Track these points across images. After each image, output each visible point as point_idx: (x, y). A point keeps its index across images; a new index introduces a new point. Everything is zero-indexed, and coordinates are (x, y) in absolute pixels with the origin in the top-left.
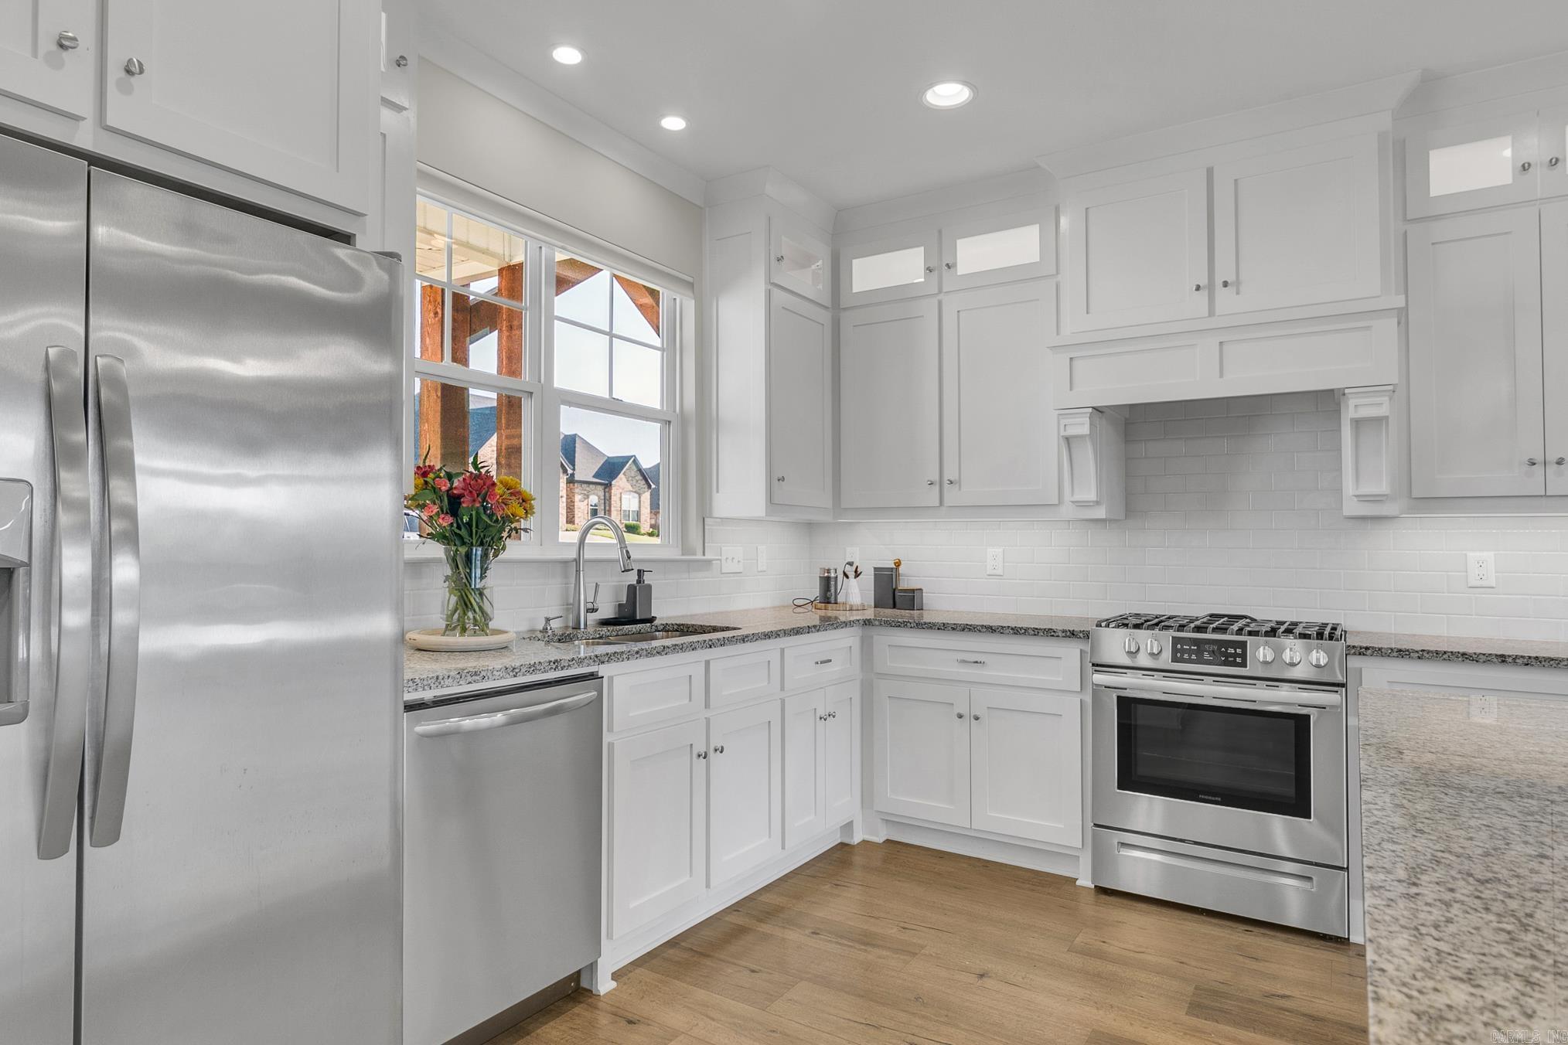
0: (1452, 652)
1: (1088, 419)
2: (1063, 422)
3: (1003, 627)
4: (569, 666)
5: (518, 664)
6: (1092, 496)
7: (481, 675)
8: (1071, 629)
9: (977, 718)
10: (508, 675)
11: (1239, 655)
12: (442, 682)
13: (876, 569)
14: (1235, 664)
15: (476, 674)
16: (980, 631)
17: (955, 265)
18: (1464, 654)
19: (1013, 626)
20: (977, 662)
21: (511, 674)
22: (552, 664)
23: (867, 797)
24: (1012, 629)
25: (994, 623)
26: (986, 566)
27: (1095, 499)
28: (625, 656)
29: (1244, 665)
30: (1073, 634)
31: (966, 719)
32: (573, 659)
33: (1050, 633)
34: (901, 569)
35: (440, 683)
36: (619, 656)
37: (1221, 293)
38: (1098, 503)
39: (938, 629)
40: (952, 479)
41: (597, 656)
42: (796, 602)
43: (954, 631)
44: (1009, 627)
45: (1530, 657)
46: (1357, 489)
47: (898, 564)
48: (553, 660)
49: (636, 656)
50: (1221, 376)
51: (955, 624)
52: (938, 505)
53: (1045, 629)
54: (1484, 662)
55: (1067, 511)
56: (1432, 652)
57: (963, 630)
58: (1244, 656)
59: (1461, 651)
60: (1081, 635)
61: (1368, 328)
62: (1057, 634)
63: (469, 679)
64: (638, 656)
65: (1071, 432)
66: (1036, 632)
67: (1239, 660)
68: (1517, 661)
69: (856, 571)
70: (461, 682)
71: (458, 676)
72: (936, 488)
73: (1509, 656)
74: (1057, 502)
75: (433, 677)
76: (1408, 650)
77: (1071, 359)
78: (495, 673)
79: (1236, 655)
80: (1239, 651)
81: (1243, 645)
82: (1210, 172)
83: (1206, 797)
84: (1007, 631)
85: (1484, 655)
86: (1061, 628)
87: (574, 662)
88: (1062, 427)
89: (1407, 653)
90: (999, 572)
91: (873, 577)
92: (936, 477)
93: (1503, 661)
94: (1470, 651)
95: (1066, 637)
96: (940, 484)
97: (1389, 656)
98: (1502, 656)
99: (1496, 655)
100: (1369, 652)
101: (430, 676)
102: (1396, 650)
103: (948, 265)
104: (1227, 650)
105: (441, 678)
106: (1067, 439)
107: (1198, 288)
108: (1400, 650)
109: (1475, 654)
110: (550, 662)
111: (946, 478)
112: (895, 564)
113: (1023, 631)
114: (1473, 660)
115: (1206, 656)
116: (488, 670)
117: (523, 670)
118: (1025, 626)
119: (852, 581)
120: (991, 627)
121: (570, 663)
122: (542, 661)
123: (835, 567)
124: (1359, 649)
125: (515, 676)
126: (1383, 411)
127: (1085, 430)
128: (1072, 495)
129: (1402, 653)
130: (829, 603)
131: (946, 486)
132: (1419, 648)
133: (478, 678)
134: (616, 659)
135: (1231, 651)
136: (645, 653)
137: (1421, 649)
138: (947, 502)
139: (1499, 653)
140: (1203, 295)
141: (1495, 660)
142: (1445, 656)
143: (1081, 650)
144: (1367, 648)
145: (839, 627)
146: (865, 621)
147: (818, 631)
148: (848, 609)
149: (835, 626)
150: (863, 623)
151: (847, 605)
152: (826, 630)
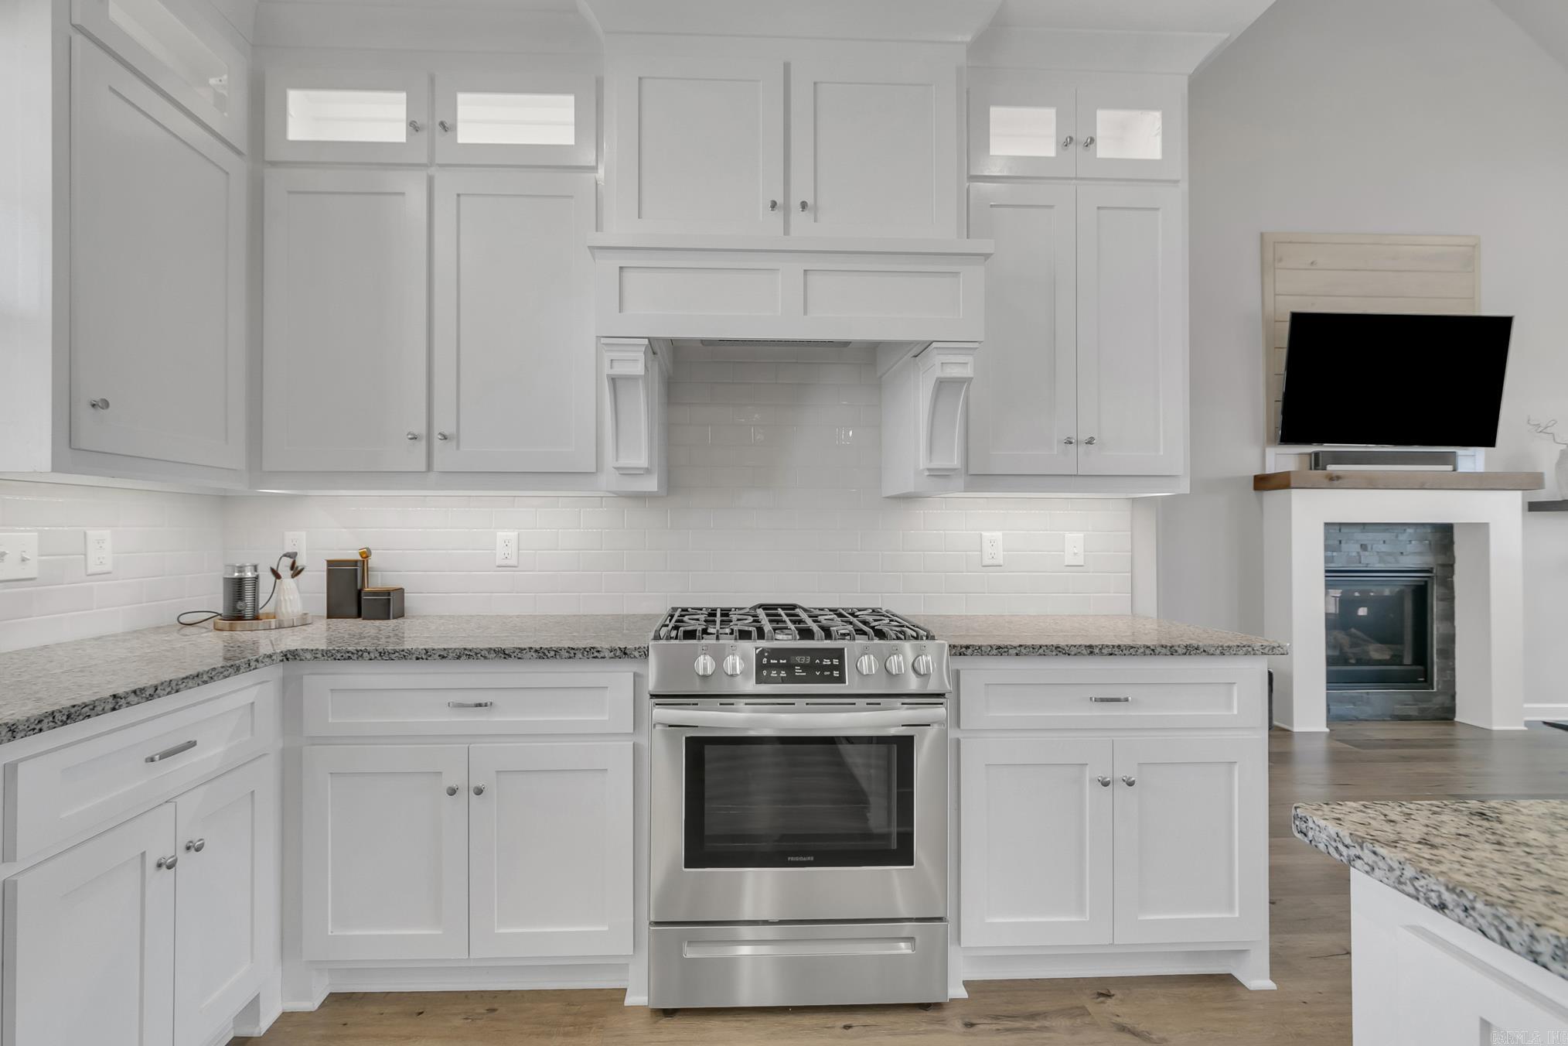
0: (1046, 646)
1: (642, 354)
2: (607, 356)
3: (522, 650)
6: (642, 461)
8: (622, 647)
9: (479, 791)
11: (836, 668)
13: (330, 563)
14: (831, 680)
16: (485, 658)
17: (454, 128)
18: (1057, 647)
19: (538, 647)
20: (480, 705)
23: (289, 939)
24: (536, 651)
25: (507, 645)
26: (495, 554)
27: (646, 465)
29: (841, 680)
30: (625, 654)
31: (462, 796)
33: (592, 653)
34: (373, 561)
37: (798, 217)
38: (648, 471)
39: (417, 659)
40: (446, 433)
42: (183, 619)
43: (444, 660)
44: (531, 648)
45: (1113, 646)
46: (931, 461)
47: (366, 555)
50: (805, 313)
51: (445, 649)
52: (424, 470)
53: (585, 649)
54: (1075, 655)
55: (609, 480)
56: (1028, 646)
57: (459, 657)
58: (841, 668)
59: (1055, 644)
60: (636, 654)
61: (957, 274)
62: (602, 655)
65: (619, 370)
66: (572, 653)
67: (836, 674)
68: (1103, 651)
69: (293, 567)
72: (422, 445)
73: (1096, 646)
74: (594, 471)
76: (1006, 647)
77: (621, 268)
79: (832, 668)
80: (836, 662)
81: (839, 653)
82: (787, 67)
83: (797, 859)
84: (529, 655)
85: (1075, 646)
86: (608, 646)
88: (607, 363)
89: (1006, 650)
90: (513, 562)
91: (325, 574)
92: (420, 429)
93: (1091, 652)
94: (1062, 643)
95: (615, 656)
96: (428, 438)
97: (988, 654)
98: (1090, 646)
99: (1086, 646)
100: (970, 651)
102: (995, 647)
103: (442, 124)
104: (822, 661)
106: (614, 380)
107: (774, 205)
108: (999, 647)
109: (1067, 646)
111: (437, 430)
112: (361, 554)
113: (552, 653)
114: (1065, 654)
115: (798, 672)
118: (555, 645)
119: (288, 582)
120: (503, 651)
123: (257, 563)
124: (959, 648)
126: (967, 372)
127: (639, 369)
128: (617, 460)
129: (1001, 650)
130: (241, 618)
131: (437, 442)
132: (1016, 643)
135: (827, 662)
137: (1019, 644)
138: (438, 465)
139: (1088, 644)
140: (777, 217)
141: (1084, 652)
142: (1041, 651)
143: (634, 674)
144: (967, 647)
145: (218, 676)
146: (286, 655)
147: (151, 697)
148: (273, 627)
149: (205, 678)
150: (281, 658)
151: (273, 621)
152: (177, 691)
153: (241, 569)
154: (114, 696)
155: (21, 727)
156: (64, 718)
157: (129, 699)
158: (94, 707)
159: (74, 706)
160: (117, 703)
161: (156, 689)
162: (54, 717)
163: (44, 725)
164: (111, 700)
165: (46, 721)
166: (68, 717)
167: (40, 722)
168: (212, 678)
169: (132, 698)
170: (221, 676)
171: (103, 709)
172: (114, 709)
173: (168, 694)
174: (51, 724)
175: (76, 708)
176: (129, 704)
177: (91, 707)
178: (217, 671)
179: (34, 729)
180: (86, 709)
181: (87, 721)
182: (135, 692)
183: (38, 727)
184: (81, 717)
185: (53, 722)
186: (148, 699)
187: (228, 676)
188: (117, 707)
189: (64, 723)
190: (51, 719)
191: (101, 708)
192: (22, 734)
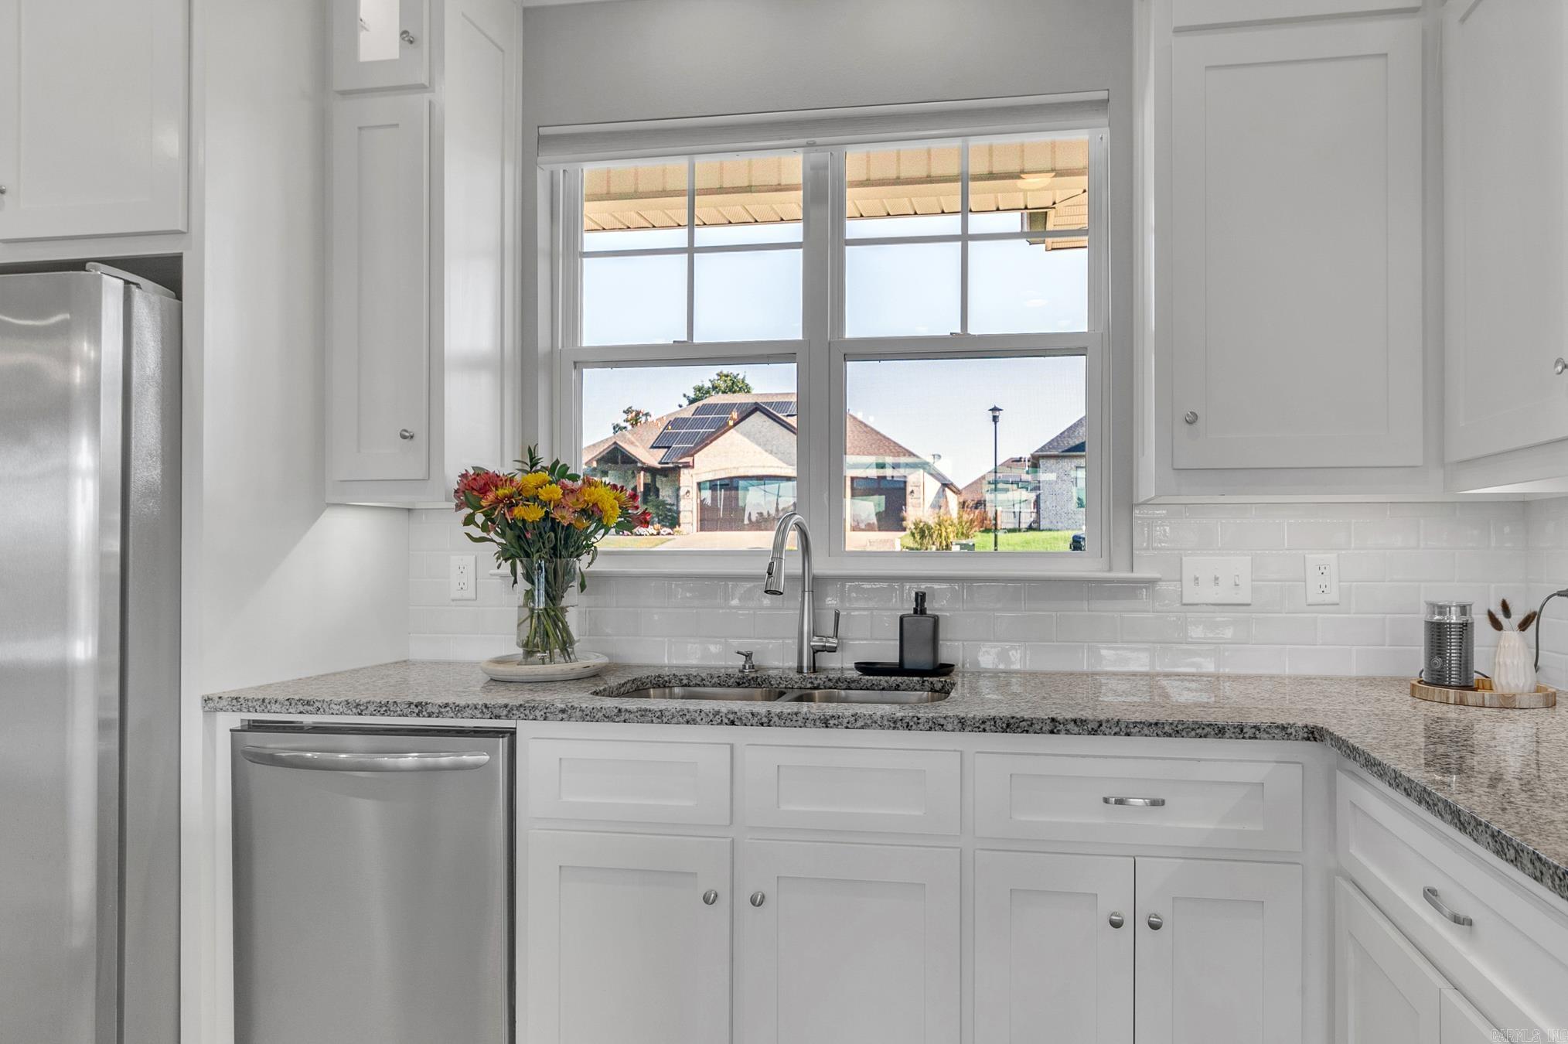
4: (440, 713)
5: (364, 700)
7: (315, 706)
10: (349, 711)
12: (269, 707)
15: (308, 703)
21: (354, 710)
22: (413, 706)
28: (538, 713)
32: (446, 705)
35: (266, 707)
36: (527, 712)
41: (486, 706)
48: (415, 702)
49: (561, 716)
63: (301, 708)
64: (564, 716)
70: (290, 710)
71: (287, 703)
75: (259, 700)
78: (332, 706)
87: (448, 709)
101: (256, 698)
105: (267, 701)
110: (410, 704)
116: (323, 701)
117: (371, 708)
119: (1511, 635)
121: (443, 710)
122: (398, 701)
123: (1464, 600)
125: (360, 714)
130: (1444, 685)
133: (311, 708)
134: (522, 716)
136: (578, 714)
145: (1188, 733)
146: (1312, 733)
147: (1094, 732)
148: (1452, 701)
149: (1167, 729)
150: (1306, 735)
151: (1487, 694)
152: (1128, 734)
153: (1442, 609)
154: (1053, 720)
155: (969, 723)
156: (1004, 726)
157: (1069, 727)
158: (1032, 724)
159: (1013, 718)
160: (1056, 727)
161: (1101, 725)
162: (995, 722)
163: (987, 726)
164: (1048, 721)
165: (988, 723)
166: (1008, 726)
167: (984, 722)
168: (1178, 732)
169: (1071, 726)
170: (1193, 733)
171: (1041, 729)
172: (1052, 732)
173: (1115, 734)
174: (992, 727)
175: (1014, 720)
176: (1068, 732)
177: (1029, 723)
178: (1185, 726)
179: (979, 728)
180: (1024, 723)
181: (1025, 734)
182: (1075, 721)
183: (982, 726)
184: (1019, 730)
185: (995, 726)
186: (1089, 733)
187: (1205, 736)
188: (1055, 731)
189: (1004, 731)
190: (993, 723)
191: (1039, 727)
192: (970, 728)
